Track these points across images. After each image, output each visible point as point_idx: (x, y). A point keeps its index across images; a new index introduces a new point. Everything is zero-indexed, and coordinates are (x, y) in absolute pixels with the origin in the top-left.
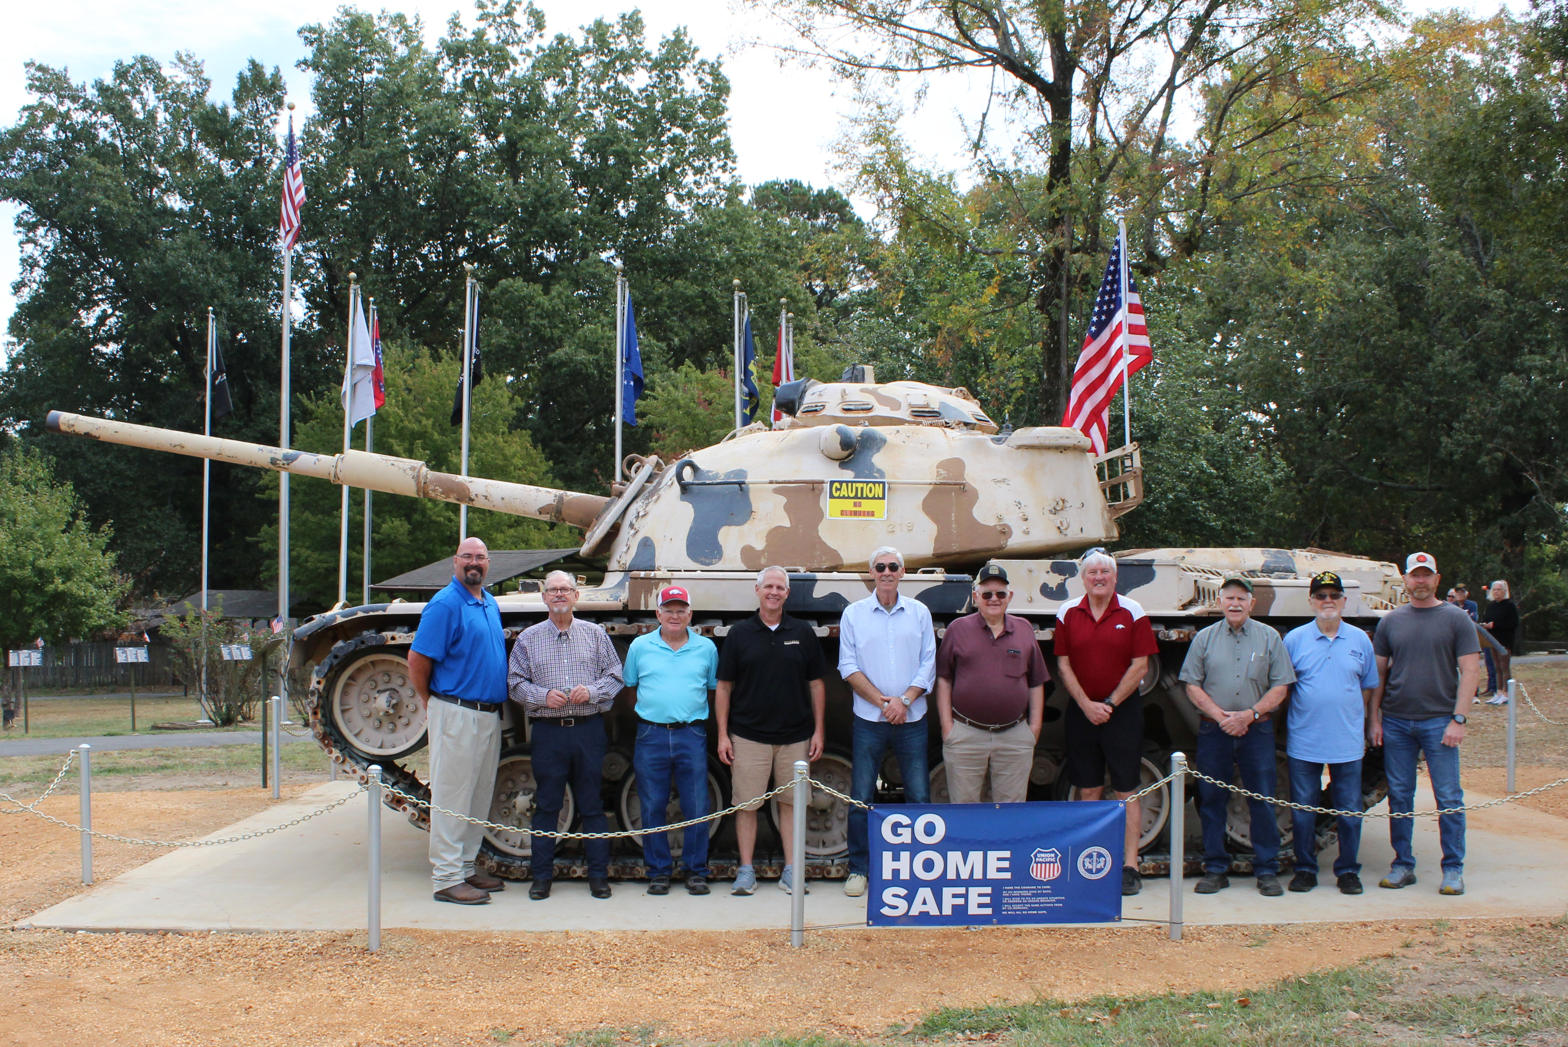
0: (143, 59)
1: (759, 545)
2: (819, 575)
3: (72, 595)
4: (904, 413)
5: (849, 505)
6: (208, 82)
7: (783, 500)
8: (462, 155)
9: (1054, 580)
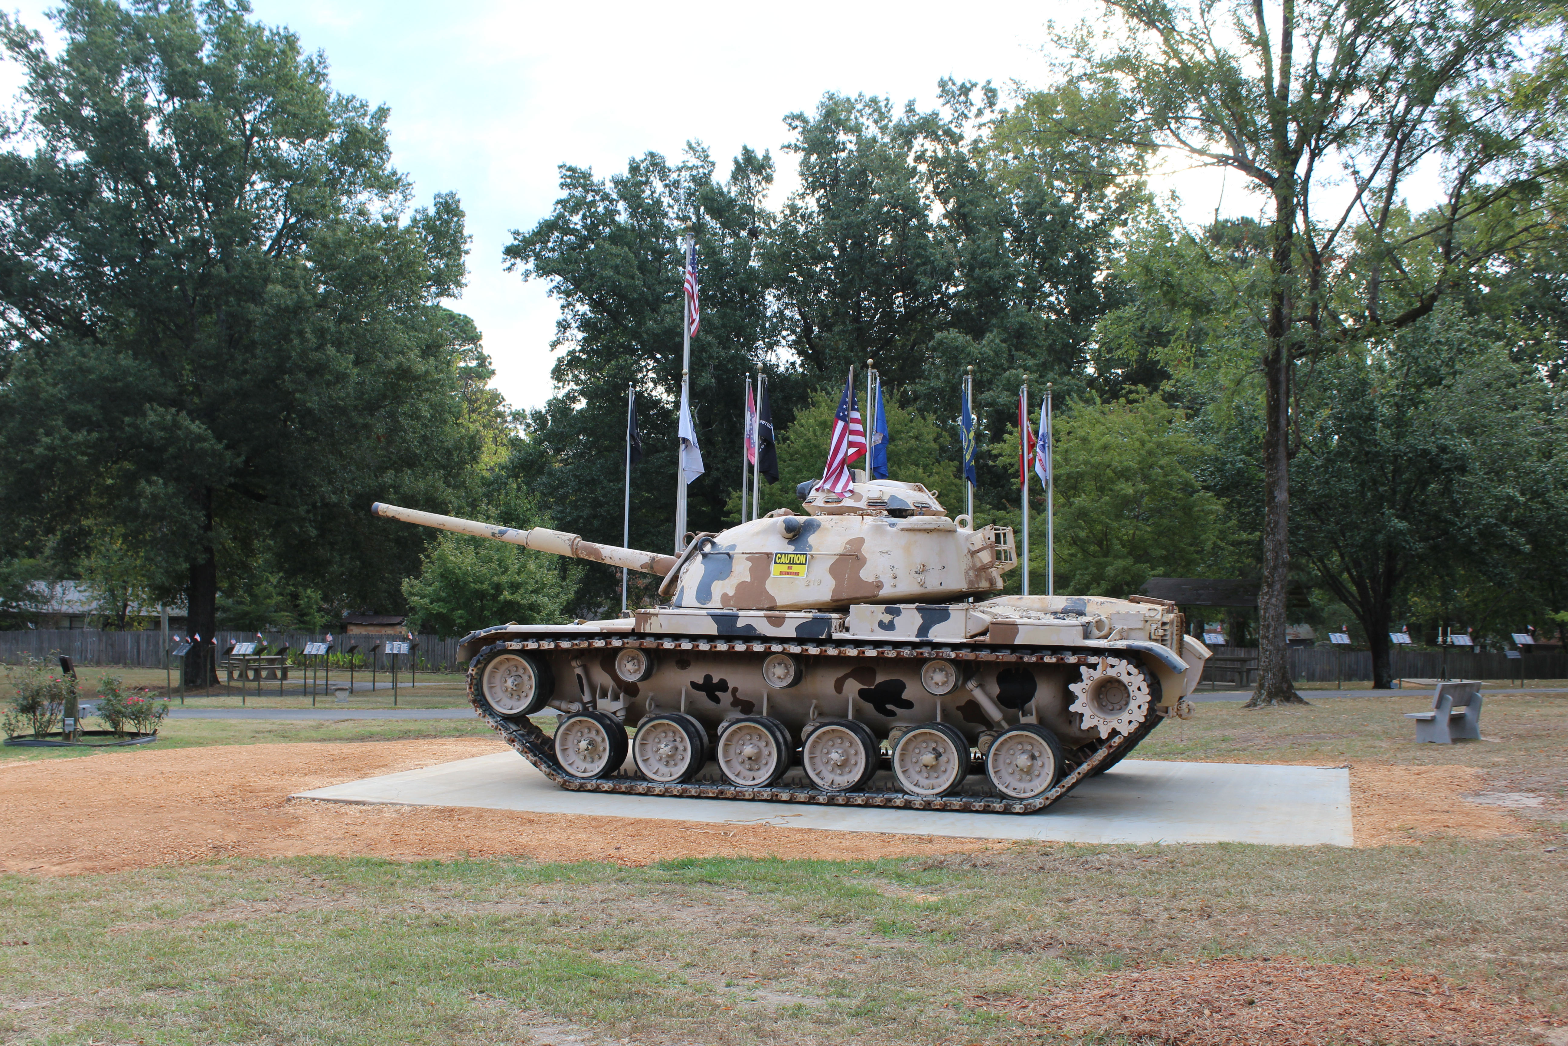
0: (652, 155)
1: (731, 593)
2: (741, 613)
3: (518, 603)
4: (862, 504)
5: (784, 568)
6: (713, 164)
7: (750, 564)
8: (914, 222)
9: (887, 618)
